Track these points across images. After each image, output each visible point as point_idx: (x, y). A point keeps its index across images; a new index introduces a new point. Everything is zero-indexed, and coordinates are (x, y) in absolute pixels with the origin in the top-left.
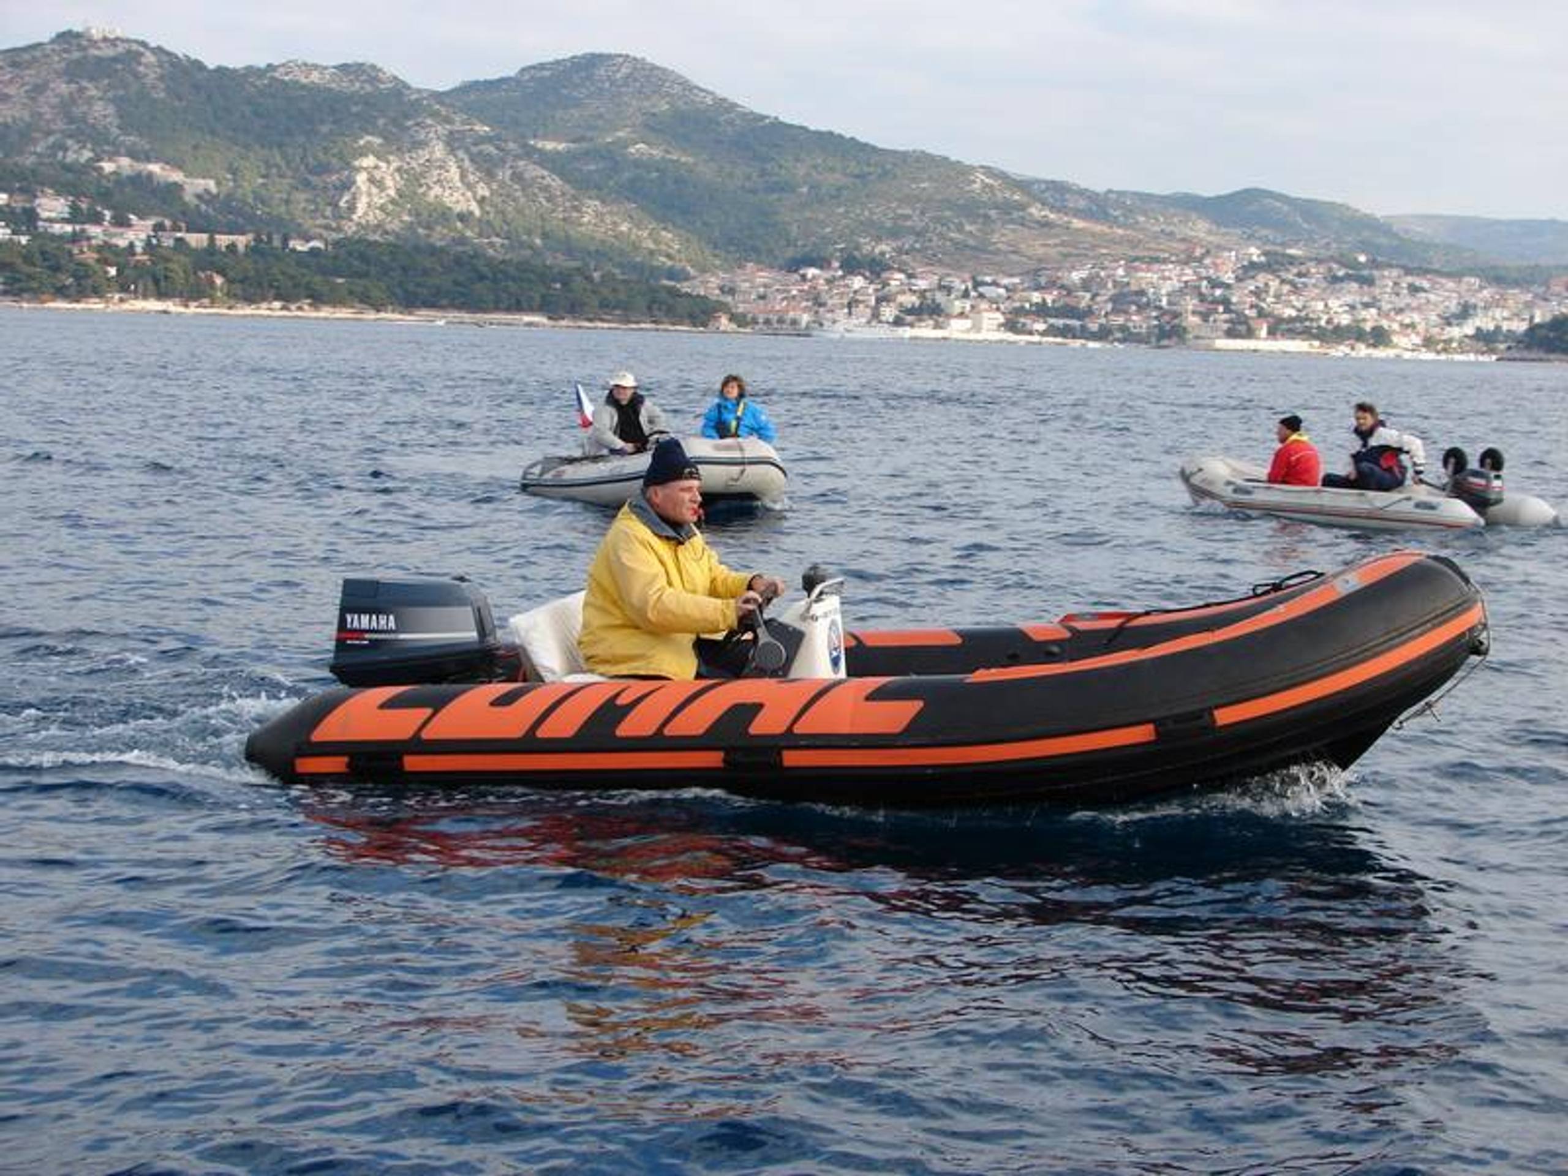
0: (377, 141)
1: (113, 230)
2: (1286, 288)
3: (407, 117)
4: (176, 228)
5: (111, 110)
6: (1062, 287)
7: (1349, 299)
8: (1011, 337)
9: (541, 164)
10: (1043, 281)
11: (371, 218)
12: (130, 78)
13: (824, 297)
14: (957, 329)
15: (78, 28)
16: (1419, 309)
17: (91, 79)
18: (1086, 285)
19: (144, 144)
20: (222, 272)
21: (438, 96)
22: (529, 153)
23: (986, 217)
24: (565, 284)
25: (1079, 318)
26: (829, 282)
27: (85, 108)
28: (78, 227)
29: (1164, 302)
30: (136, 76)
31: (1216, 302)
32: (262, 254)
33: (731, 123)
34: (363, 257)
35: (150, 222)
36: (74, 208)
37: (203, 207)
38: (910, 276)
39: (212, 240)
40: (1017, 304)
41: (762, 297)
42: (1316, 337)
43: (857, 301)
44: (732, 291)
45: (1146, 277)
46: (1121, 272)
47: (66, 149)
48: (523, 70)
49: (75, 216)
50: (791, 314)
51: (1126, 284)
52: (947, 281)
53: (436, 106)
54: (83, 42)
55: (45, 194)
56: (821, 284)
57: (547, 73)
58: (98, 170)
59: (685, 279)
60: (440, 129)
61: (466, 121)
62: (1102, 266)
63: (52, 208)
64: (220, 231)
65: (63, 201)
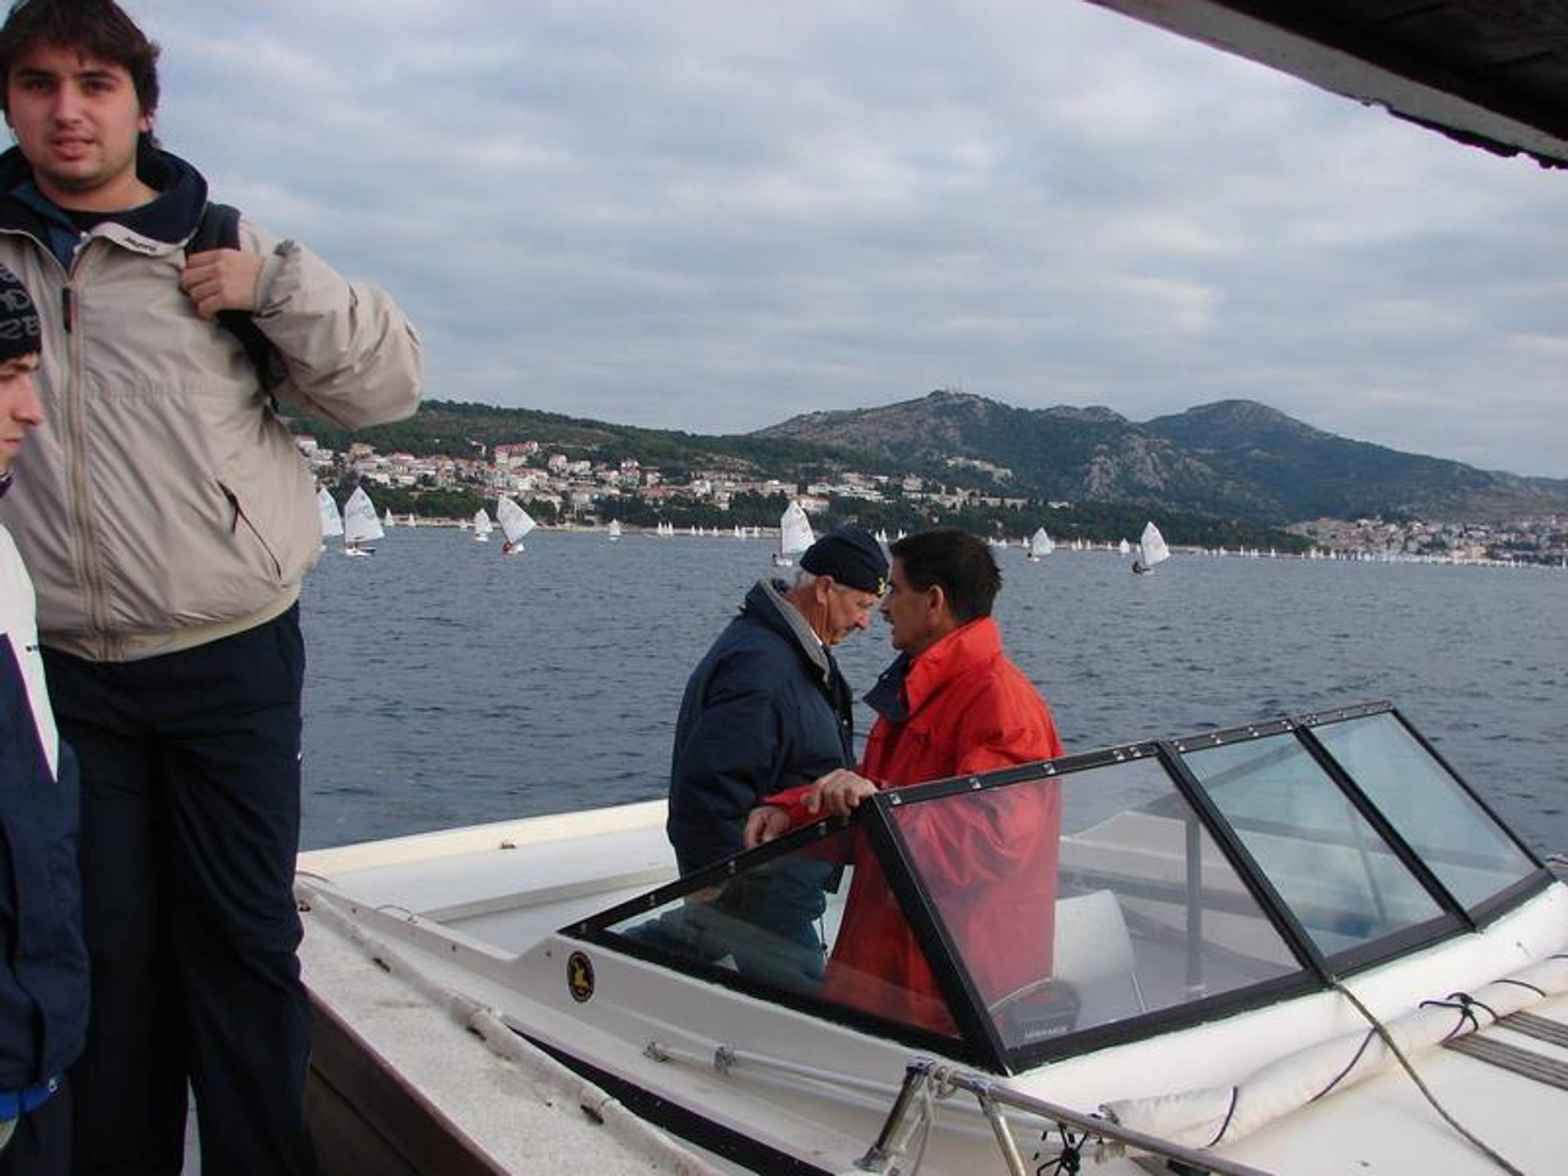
0: (1105, 447)
1: (946, 497)
3: (1123, 433)
4: (982, 495)
5: (958, 433)
6: (1520, 532)
8: (1487, 561)
9: (1200, 460)
10: (1504, 528)
11: (1101, 492)
12: (969, 416)
13: (1372, 537)
14: (1456, 557)
15: (942, 389)
17: (949, 416)
18: (1532, 531)
19: (974, 451)
20: (1001, 520)
21: (1143, 425)
22: (1192, 455)
23: (1463, 491)
24: (1215, 528)
25: (1532, 550)
26: (1375, 528)
27: (943, 432)
28: (925, 495)
30: (975, 415)
32: (1031, 509)
33: (1309, 437)
34: (1092, 512)
35: (967, 493)
36: (925, 484)
37: (1004, 485)
38: (1425, 525)
39: (1002, 502)
40: (1493, 542)
41: (1333, 537)
43: (1393, 541)
44: (1316, 533)
46: (1554, 522)
47: (932, 455)
48: (1191, 410)
49: (925, 488)
50: (1353, 548)
51: (1558, 530)
52: (1448, 527)
53: (1140, 429)
54: (945, 396)
55: (910, 476)
56: (1370, 529)
57: (1203, 411)
58: (946, 464)
59: (1285, 526)
60: (1143, 441)
61: (1157, 438)
62: (1541, 519)
63: (912, 484)
64: (1008, 497)
65: (919, 480)
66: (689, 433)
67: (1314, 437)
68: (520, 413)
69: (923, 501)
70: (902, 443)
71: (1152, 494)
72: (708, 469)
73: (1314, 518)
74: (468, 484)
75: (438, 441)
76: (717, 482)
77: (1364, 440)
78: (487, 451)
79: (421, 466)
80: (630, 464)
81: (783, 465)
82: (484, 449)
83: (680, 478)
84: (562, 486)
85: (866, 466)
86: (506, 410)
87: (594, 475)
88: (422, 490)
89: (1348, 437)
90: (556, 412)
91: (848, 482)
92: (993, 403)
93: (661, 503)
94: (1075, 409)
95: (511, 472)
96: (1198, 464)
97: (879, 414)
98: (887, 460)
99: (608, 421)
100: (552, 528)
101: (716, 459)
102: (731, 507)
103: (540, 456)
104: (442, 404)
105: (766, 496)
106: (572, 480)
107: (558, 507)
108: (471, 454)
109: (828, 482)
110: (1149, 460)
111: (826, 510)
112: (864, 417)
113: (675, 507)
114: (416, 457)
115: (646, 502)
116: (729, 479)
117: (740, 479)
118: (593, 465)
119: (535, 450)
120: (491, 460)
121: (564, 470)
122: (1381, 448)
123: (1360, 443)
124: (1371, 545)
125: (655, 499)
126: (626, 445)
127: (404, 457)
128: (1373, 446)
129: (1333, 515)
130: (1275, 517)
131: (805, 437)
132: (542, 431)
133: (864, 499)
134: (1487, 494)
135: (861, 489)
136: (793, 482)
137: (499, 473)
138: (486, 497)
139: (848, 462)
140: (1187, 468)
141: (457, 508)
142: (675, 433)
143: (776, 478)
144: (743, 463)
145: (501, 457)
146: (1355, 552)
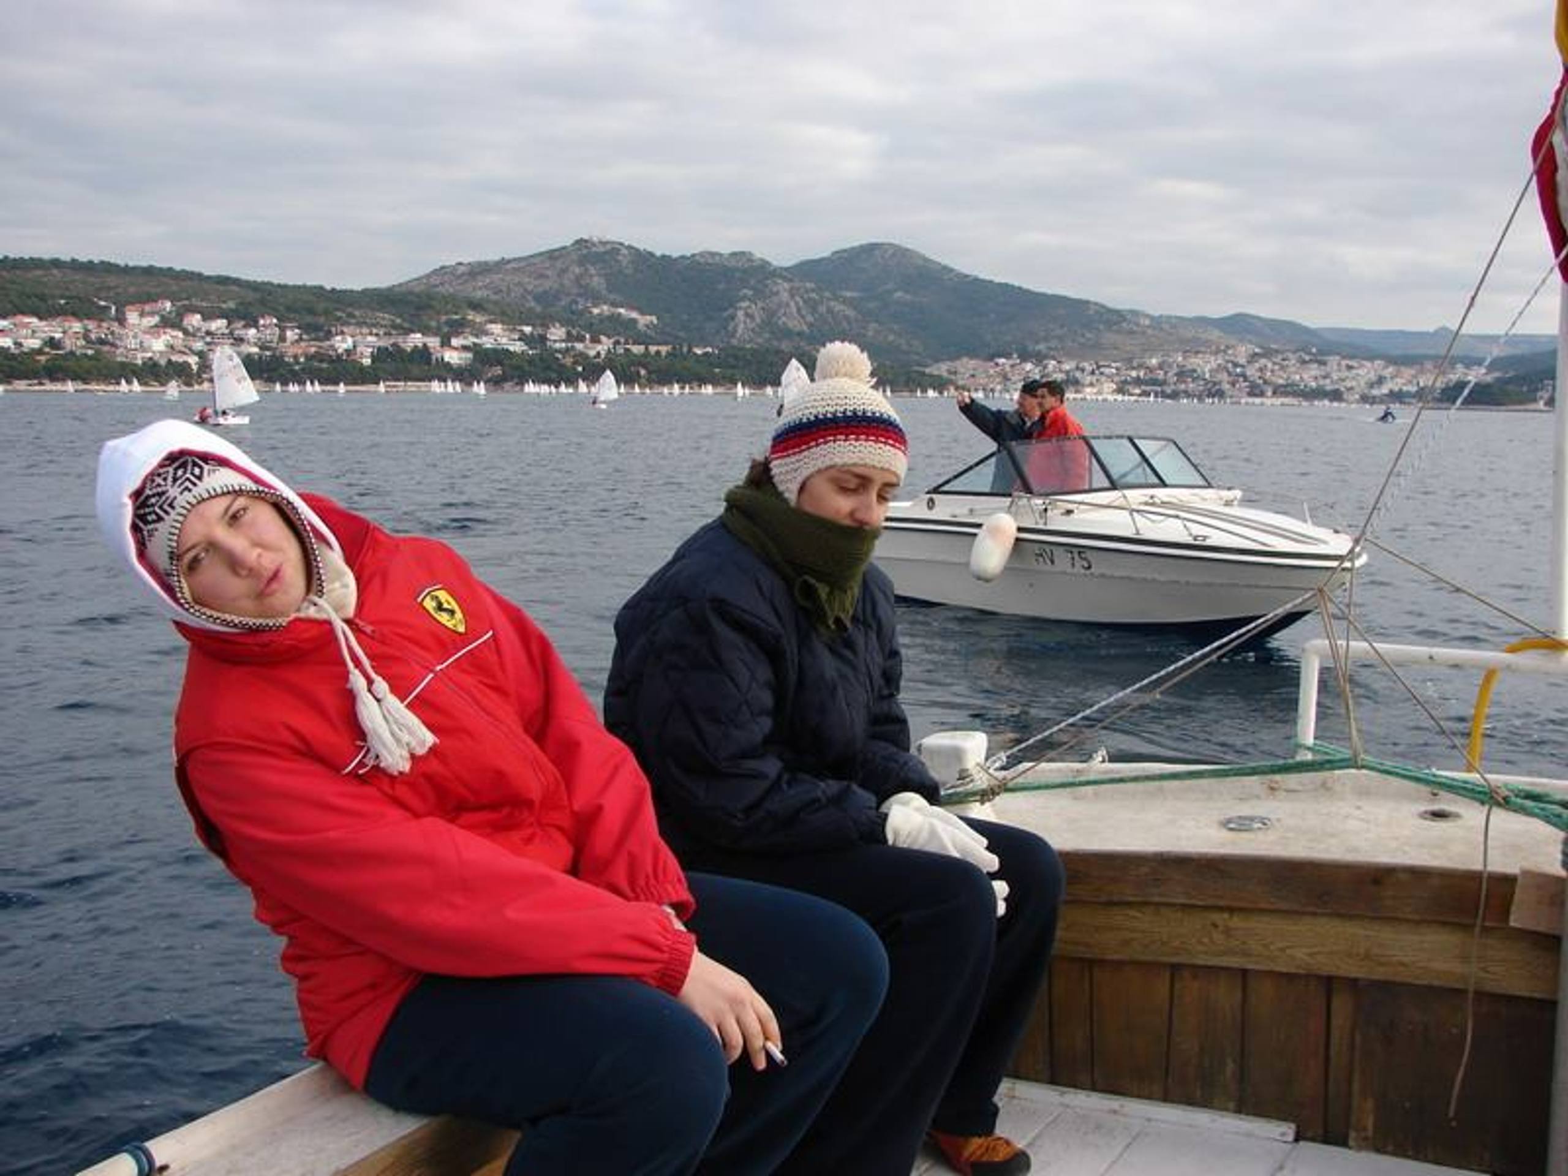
0: (750, 293)
1: (590, 345)
2: (1277, 367)
3: (767, 278)
4: (627, 343)
5: (602, 281)
6: (1147, 368)
7: (1313, 373)
8: (1120, 397)
9: (844, 303)
10: (1135, 364)
11: (746, 336)
12: (613, 263)
13: (1010, 375)
14: (1089, 393)
15: (586, 237)
16: (1353, 378)
17: (593, 264)
18: (1161, 367)
19: (620, 300)
20: (645, 367)
21: (787, 269)
22: (836, 298)
23: (1097, 329)
25: (1160, 385)
26: (1012, 366)
27: (588, 280)
28: (570, 345)
29: (1207, 376)
30: (617, 261)
31: (1237, 375)
32: (675, 356)
33: (950, 279)
34: (736, 357)
35: (612, 341)
36: (569, 333)
37: (649, 332)
38: (1059, 362)
39: (647, 349)
40: (1123, 378)
41: (973, 376)
42: (1299, 395)
44: (955, 373)
45: (1195, 362)
46: (1180, 359)
47: (577, 303)
49: (570, 337)
50: (991, 386)
51: (1184, 366)
52: (1081, 365)
53: (785, 273)
54: (589, 245)
55: (554, 326)
56: (1008, 369)
57: (845, 255)
58: (591, 313)
59: (926, 366)
60: (786, 285)
61: (801, 281)
62: (1169, 356)
63: (556, 334)
64: (653, 344)
65: (564, 330)
66: (328, 287)
67: (956, 279)
68: (149, 271)
69: (567, 350)
70: (545, 292)
71: (797, 339)
72: (348, 324)
73: (956, 357)
74: (98, 346)
75: (62, 302)
76: (359, 338)
77: (1003, 281)
78: (117, 310)
79: (46, 329)
80: (268, 322)
81: (425, 318)
82: (113, 309)
83: (321, 334)
84: (199, 345)
85: (510, 317)
86: (134, 268)
87: (231, 333)
88: (48, 353)
89: (987, 278)
90: (188, 268)
91: (492, 334)
92: (637, 250)
93: (302, 360)
94: (721, 255)
95: (145, 332)
96: (842, 307)
97: (522, 264)
98: (531, 309)
99: (244, 277)
100: (190, 389)
101: (357, 313)
102: (373, 362)
103: (174, 314)
104: (65, 262)
105: (409, 350)
106: (208, 339)
107: (195, 367)
108: (99, 315)
109: (472, 334)
110: (792, 304)
111: (469, 362)
112: (509, 266)
113: (316, 364)
114: (41, 319)
115: (286, 359)
116: (371, 334)
117: (381, 333)
118: (229, 324)
119: (168, 309)
120: (121, 320)
121: (199, 329)
122: (1020, 288)
123: (1000, 284)
124: (1008, 383)
125: (296, 357)
126: (263, 302)
127: (27, 320)
128: (1013, 287)
129: (972, 354)
130: (916, 357)
131: (447, 289)
132: (175, 288)
133: (507, 350)
134: (1118, 332)
135: (504, 340)
136: (436, 335)
137: (131, 334)
138: (119, 359)
139: (493, 313)
140: (830, 311)
141: (89, 372)
142: (315, 287)
143: (419, 331)
144: (386, 317)
145: (132, 317)
146: (992, 390)
